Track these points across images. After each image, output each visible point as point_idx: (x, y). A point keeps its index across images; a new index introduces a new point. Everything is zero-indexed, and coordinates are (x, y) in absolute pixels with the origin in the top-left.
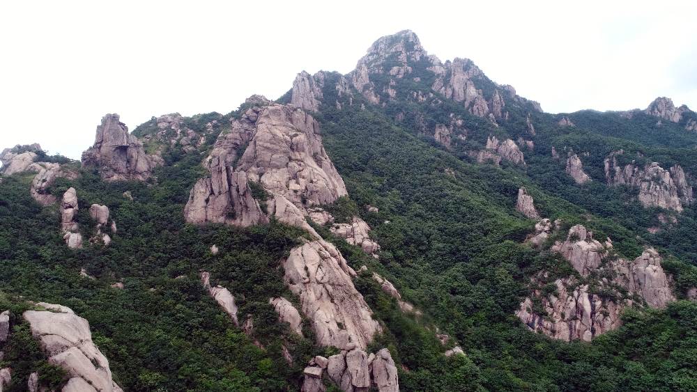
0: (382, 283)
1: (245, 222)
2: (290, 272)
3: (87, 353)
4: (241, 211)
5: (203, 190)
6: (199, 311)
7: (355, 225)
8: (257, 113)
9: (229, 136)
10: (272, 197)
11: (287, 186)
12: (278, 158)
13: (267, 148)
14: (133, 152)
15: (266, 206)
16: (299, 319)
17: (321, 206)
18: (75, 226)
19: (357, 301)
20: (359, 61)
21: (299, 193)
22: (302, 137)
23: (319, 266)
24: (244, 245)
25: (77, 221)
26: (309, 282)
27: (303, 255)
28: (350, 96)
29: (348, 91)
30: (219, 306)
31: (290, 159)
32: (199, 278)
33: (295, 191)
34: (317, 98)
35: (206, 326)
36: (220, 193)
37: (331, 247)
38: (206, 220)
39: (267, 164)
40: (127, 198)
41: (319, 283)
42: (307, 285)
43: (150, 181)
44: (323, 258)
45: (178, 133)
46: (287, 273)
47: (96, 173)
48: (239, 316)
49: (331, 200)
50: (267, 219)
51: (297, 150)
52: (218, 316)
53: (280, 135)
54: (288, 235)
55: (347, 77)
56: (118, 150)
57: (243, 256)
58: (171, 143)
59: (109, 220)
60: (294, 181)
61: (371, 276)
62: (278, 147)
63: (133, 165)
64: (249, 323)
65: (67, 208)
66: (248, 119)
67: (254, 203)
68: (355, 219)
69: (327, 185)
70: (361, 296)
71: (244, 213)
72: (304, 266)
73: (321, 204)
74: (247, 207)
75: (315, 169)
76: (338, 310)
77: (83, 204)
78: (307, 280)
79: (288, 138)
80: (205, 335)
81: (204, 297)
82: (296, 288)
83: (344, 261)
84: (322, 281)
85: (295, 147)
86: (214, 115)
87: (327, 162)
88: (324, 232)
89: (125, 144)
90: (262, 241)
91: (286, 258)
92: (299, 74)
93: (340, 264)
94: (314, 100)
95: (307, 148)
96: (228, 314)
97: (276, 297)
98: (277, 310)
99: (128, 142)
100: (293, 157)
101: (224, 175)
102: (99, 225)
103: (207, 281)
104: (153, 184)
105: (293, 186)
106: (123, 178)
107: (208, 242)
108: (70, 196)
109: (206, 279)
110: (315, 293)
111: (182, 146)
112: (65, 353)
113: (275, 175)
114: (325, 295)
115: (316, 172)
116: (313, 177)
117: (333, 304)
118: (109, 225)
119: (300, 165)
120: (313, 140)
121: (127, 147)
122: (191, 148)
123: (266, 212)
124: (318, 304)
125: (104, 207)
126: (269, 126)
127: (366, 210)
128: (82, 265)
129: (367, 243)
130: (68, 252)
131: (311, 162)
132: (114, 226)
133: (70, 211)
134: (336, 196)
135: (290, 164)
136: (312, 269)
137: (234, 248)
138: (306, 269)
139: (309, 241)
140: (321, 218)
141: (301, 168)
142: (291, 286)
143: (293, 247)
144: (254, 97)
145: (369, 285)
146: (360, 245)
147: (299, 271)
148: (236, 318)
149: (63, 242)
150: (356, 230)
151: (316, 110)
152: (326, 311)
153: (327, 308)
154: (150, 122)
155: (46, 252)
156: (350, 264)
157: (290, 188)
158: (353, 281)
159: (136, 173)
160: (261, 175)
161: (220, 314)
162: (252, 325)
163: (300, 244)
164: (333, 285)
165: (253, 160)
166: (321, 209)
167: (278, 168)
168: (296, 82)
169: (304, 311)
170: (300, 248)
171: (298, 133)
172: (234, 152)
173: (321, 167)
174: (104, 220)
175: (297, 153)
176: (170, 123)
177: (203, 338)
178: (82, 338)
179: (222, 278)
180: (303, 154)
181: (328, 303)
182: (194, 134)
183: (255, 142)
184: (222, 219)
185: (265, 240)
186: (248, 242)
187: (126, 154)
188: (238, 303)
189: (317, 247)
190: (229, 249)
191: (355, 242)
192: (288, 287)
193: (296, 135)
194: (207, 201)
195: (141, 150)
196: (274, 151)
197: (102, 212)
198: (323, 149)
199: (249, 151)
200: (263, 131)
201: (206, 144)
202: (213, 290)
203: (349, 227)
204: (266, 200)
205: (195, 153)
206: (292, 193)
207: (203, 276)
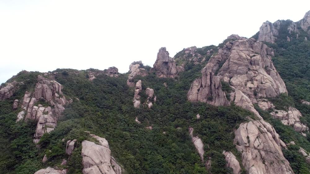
0: (306, 156)
1: (217, 103)
2: (237, 137)
3: (102, 170)
4: (216, 97)
5: (197, 84)
6: (183, 149)
7: (290, 112)
8: (232, 44)
9: (216, 57)
10: (234, 91)
11: (246, 85)
12: (242, 68)
13: (236, 63)
14: (170, 65)
15: (230, 96)
16: (239, 168)
17: (267, 98)
18: (138, 98)
19: (284, 166)
20: (306, 13)
21: (253, 89)
22: (258, 57)
23: (257, 137)
24: (214, 116)
25: (140, 95)
26: (249, 147)
27: (247, 129)
28: (297, 33)
29: (296, 30)
30: (195, 148)
31: (249, 69)
32: (188, 130)
33: (250, 88)
34: (274, 36)
35: (185, 159)
36: (205, 86)
37: (269, 126)
38: (197, 100)
39: (235, 72)
40: (164, 86)
41: (255, 148)
42: (248, 149)
43: (176, 78)
44: (262, 132)
45: (193, 56)
46: (236, 137)
47: (154, 74)
48: (205, 157)
49: (275, 94)
50: (229, 103)
51: (254, 64)
52: (192, 154)
53: (244, 56)
54: (240, 114)
55: (297, 23)
56: (164, 64)
57: (213, 122)
58: (189, 61)
59: (154, 96)
60: (250, 82)
61: (297, 149)
62: (242, 63)
63: (169, 71)
64: (209, 163)
65: (137, 89)
66: (227, 47)
67: (223, 94)
68: (289, 109)
69: (272, 85)
70: (287, 163)
71: (217, 98)
72: (246, 136)
73: (267, 97)
74: (219, 95)
75: (265, 76)
76: (267, 170)
77: (144, 88)
78: (248, 145)
79: (249, 58)
80: (184, 163)
81: (188, 142)
82: (240, 148)
83: (277, 136)
84: (258, 148)
85: (253, 63)
86: (212, 46)
87: (274, 71)
88: (266, 115)
89: (167, 61)
90: (224, 116)
91: (237, 128)
92: (264, 23)
93: (274, 137)
94: (272, 37)
95: (261, 64)
96: (198, 154)
97: (227, 151)
98: (226, 159)
99: (168, 60)
100: (251, 68)
101: (209, 77)
102: (149, 98)
103: (191, 133)
104: (177, 80)
105: (249, 85)
106: (165, 76)
107: (196, 112)
108: (139, 84)
109: (192, 131)
110: (252, 155)
111: (194, 62)
112: (90, 169)
113: (239, 78)
114: (259, 157)
115: (265, 77)
116: (263, 80)
117: (264, 165)
118: (153, 98)
119: (255, 73)
120: (265, 59)
121: (168, 62)
122: (197, 63)
123: (229, 99)
124: (253, 162)
125: (151, 90)
126: (238, 51)
127: (300, 103)
128: (137, 115)
129: (298, 125)
130: (133, 109)
131: (263, 71)
132: (155, 99)
133: (138, 90)
134: (278, 92)
135: (249, 72)
136: (252, 139)
137: (208, 118)
138: (248, 137)
139: (253, 120)
140: (265, 105)
141: (255, 75)
142: (237, 146)
143: (242, 122)
144: (232, 36)
145: (295, 156)
146: (292, 126)
147: (243, 138)
148: (203, 158)
149: (132, 104)
150: (290, 115)
151: (273, 42)
152: (258, 169)
153: (259, 167)
154: (182, 51)
155: (124, 108)
156: (282, 138)
157: (247, 86)
158: (283, 151)
159: (171, 74)
160: (231, 78)
161: (194, 153)
162: (210, 164)
163: (247, 121)
164: (266, 151)
165: (227, 70)
166: (266, 100)
167: (241, 74)
168: (262, 28)
169: (244, 164)
170: (246, 124)
171: (256, 55)
172: (217, 65)
173: (269, 74)
174: (151, 95)
175: (254, 67)
176: (190, 51)
177: (182, 165)
178: (103, 161)
179: (199, 133)
180: (258, 67)
181: (260, 163)
182: (201, 56)
183: (229, 60)
184: (205, 101)
185: (226, 116)
186: (216, 115)
187: (167, 65)
188: (205, 149)
189: (258, 124)
190: (206, 117)
191: (288, 123)
192: (235, 145)
193: (254, 56)
194: (199, 90)
195: (174, 64)
196: (240, 65)
197: (150, 91)
198: (272, 64)
199: (225, 64)
200: (234, 54)
201: (205, 61)
202: (194, 139)
203: (285, 113)
204: (230, 92)
205: (199, 65)
206: (248, 89)
207: (190, 130)
